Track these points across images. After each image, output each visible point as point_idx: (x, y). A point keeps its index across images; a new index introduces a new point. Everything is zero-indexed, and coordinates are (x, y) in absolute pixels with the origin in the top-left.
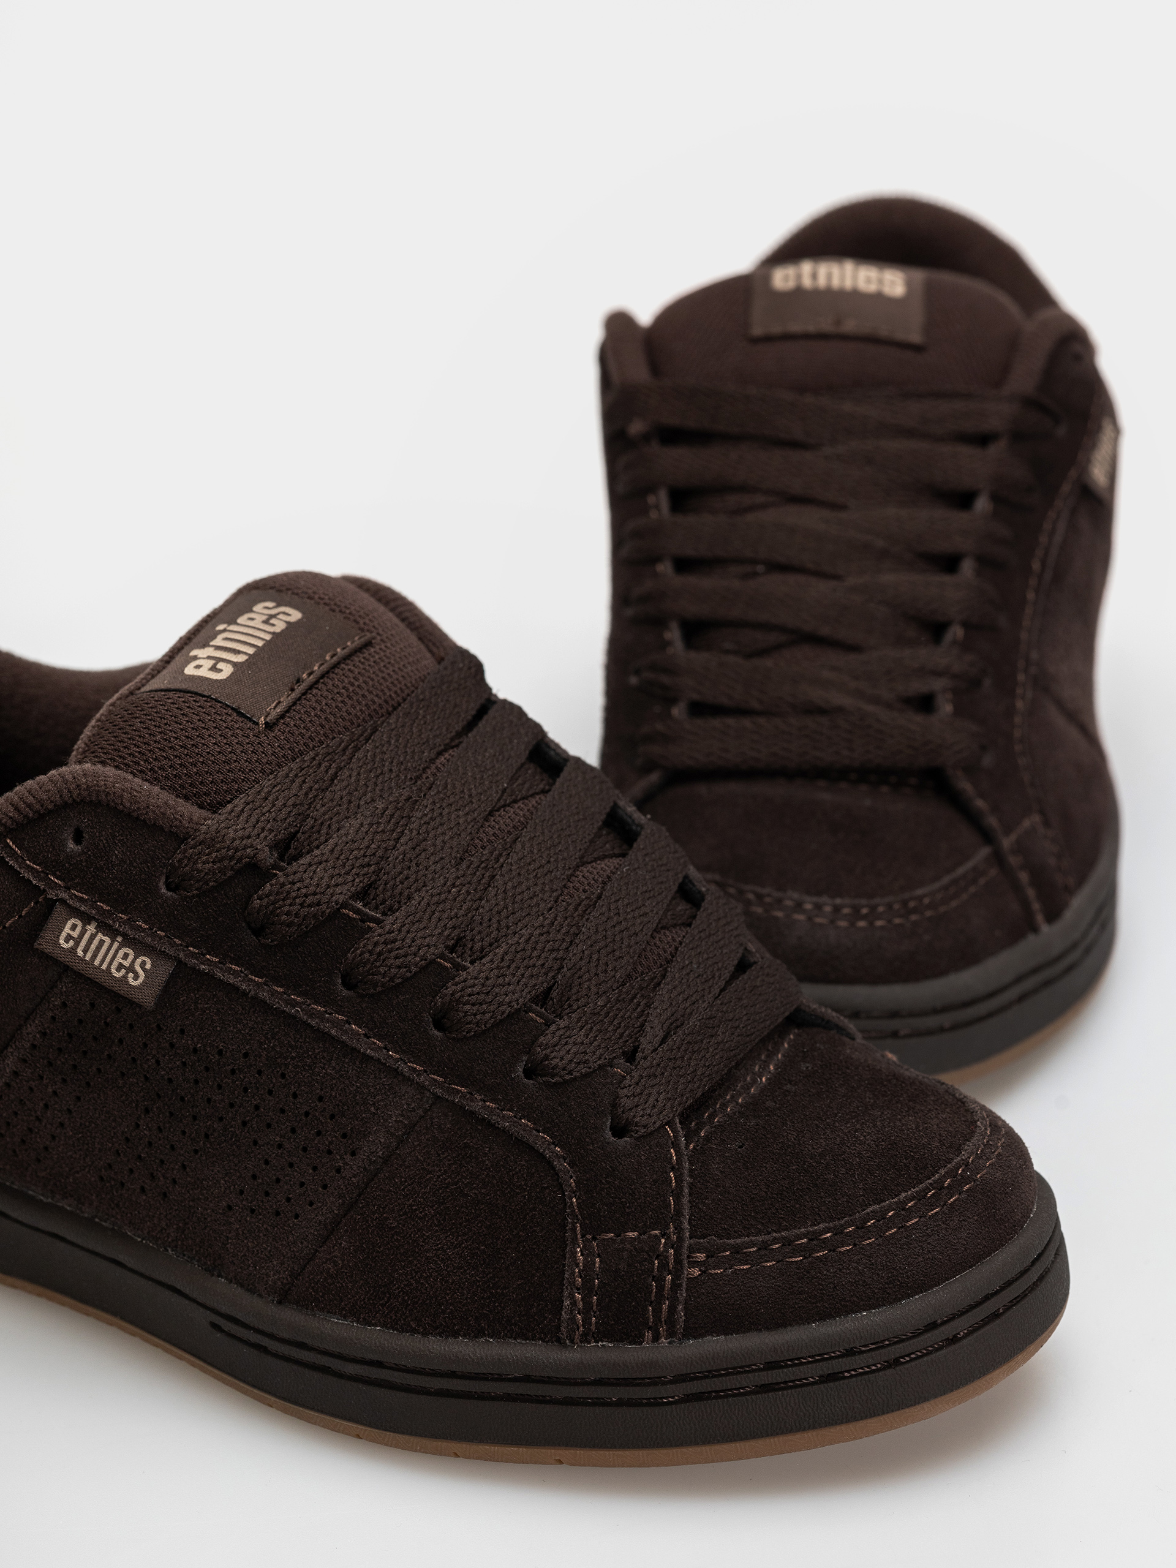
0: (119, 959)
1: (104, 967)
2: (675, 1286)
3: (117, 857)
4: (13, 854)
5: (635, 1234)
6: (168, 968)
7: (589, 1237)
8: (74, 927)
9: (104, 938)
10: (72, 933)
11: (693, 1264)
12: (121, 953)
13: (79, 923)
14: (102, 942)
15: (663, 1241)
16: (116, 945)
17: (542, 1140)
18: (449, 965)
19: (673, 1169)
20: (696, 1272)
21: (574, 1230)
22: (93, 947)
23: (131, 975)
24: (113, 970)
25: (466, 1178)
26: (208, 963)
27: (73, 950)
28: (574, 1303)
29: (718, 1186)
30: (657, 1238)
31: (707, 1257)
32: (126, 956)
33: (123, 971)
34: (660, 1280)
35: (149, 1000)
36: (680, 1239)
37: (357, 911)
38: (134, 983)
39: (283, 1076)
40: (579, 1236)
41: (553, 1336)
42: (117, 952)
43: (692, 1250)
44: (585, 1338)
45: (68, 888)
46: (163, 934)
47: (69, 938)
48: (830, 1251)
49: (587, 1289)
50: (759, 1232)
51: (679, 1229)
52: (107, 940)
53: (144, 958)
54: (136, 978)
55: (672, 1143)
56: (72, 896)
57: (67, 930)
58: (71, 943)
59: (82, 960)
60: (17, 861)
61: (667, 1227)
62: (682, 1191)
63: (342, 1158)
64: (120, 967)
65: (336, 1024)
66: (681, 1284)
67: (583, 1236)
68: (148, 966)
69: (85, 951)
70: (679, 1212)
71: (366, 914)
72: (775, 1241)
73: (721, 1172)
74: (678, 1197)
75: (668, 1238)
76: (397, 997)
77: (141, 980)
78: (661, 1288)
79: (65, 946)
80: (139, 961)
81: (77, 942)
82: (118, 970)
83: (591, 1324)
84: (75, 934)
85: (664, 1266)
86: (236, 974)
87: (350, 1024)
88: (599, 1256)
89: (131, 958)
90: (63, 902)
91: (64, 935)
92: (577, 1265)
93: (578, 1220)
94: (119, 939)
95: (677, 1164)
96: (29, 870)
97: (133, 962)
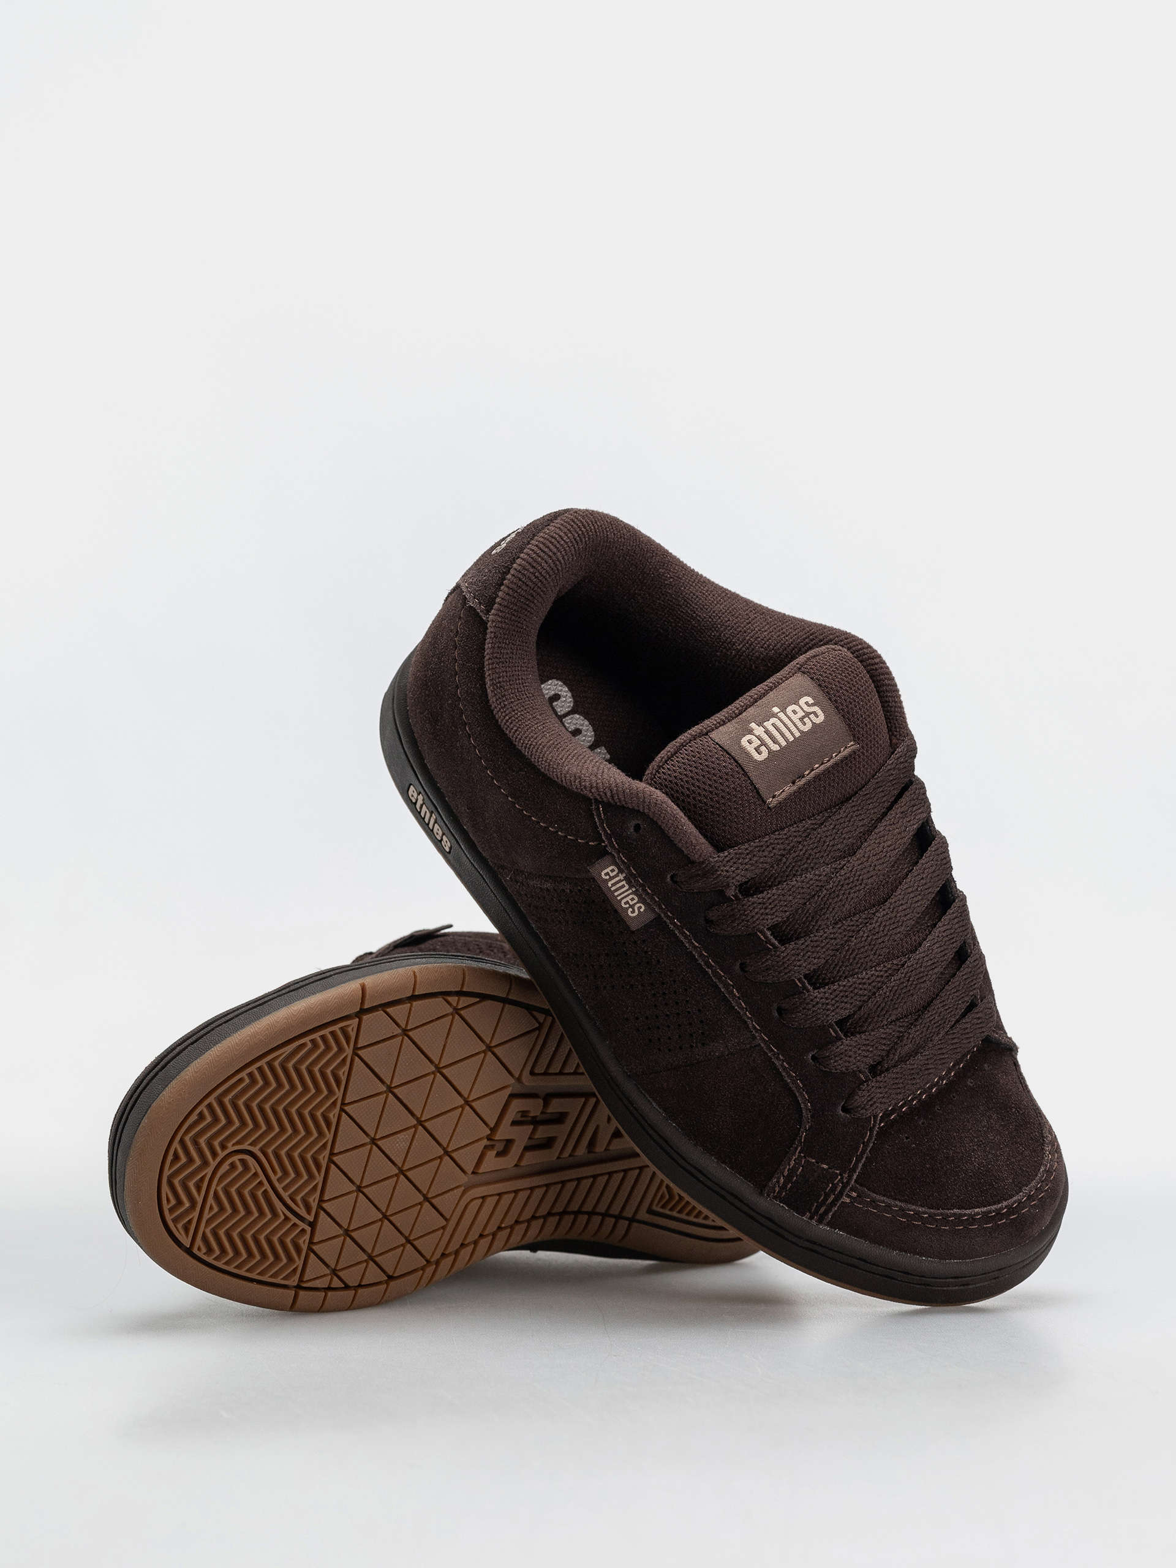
0: (628, 899)
1: (619, 898)
2: (833, 1204)
3: (652, 853)
4: (599, 816)
5: (827, 1167)
6: (652, 916)
7: (802, 1155)
8: (613, 871)
9: (625, 884)
10: (610, 873)
11: (848, 1196)
12: (631, 897)
13: (617, 871)
14: (623, 886)
15: (839, 1177)
16: (630, 891)
17: (803, 1097)
18: (800, 985)
19: (863, 1143)
20: (848, 1200)
21: (796, 1148)
22: (618, 886)
23: (631, 910)
24: (623, 903)
25: (755, 1091)
26: (674, 923)
27: (607, 881)
28: (778, 1182)
29: (882, 1160)
30: (837, 1175)
31: (858, 1196)
32: (632, 899)
33: (628, 906)
34: (827, 1196)
35: (634, 926)
36: (848, 1183)
37: (766, 937)
38: (630, 914)
39: (686, 990)
40: (798, 1151)
41: (761, 1188)
42: (628, 895)
43: (852, 1190)
44: (775, 1198)
45: (618, 852)
46: (657, 900)
47: (607, 874)
48: (922, 1223)
49: (788, 1179)
50: (890, 1197)
51: (850, 1177)
52: (627, 887)
53: (642, 905)
54: (633, 912)
55: (870, 1128)
56: (619, 857)
57: (608, 870)
58: (608, 877)
59: (609, 888)
60: (600, 822)
61: (845, 1173)
62: (862, 1159)
63: (696, 1043)
64: (627, 903)
65: (726, 985)
66: (836, 1204)
67: (799, 1153)
68: (642, 910)
69: (613, 885)
70: (854, 1170)
71: (770, 941)
72: (896, 1206)
73: (889, 1153)
74: (858, 1161)
75: (842, 1178)
76: (765, 988)
77: (634, 915)
78: (825, 1200)
79: (604, 877)
80: (638, 905)
81: (611, 878)
82: (625, 903)
83: (782, 1194)
84: (612, 874)
85: (833, 1190)
86: (686, 937)
87: (733, 987)
88: (802, 1167)
89: (635, 901)
90: (613, 856)
91: (606, 871)
92: (789, 1165)
93: (801, 1145)
94: (634, 889)
95: (867, 1142)
96: (604, 830)
97: (635, 904)
